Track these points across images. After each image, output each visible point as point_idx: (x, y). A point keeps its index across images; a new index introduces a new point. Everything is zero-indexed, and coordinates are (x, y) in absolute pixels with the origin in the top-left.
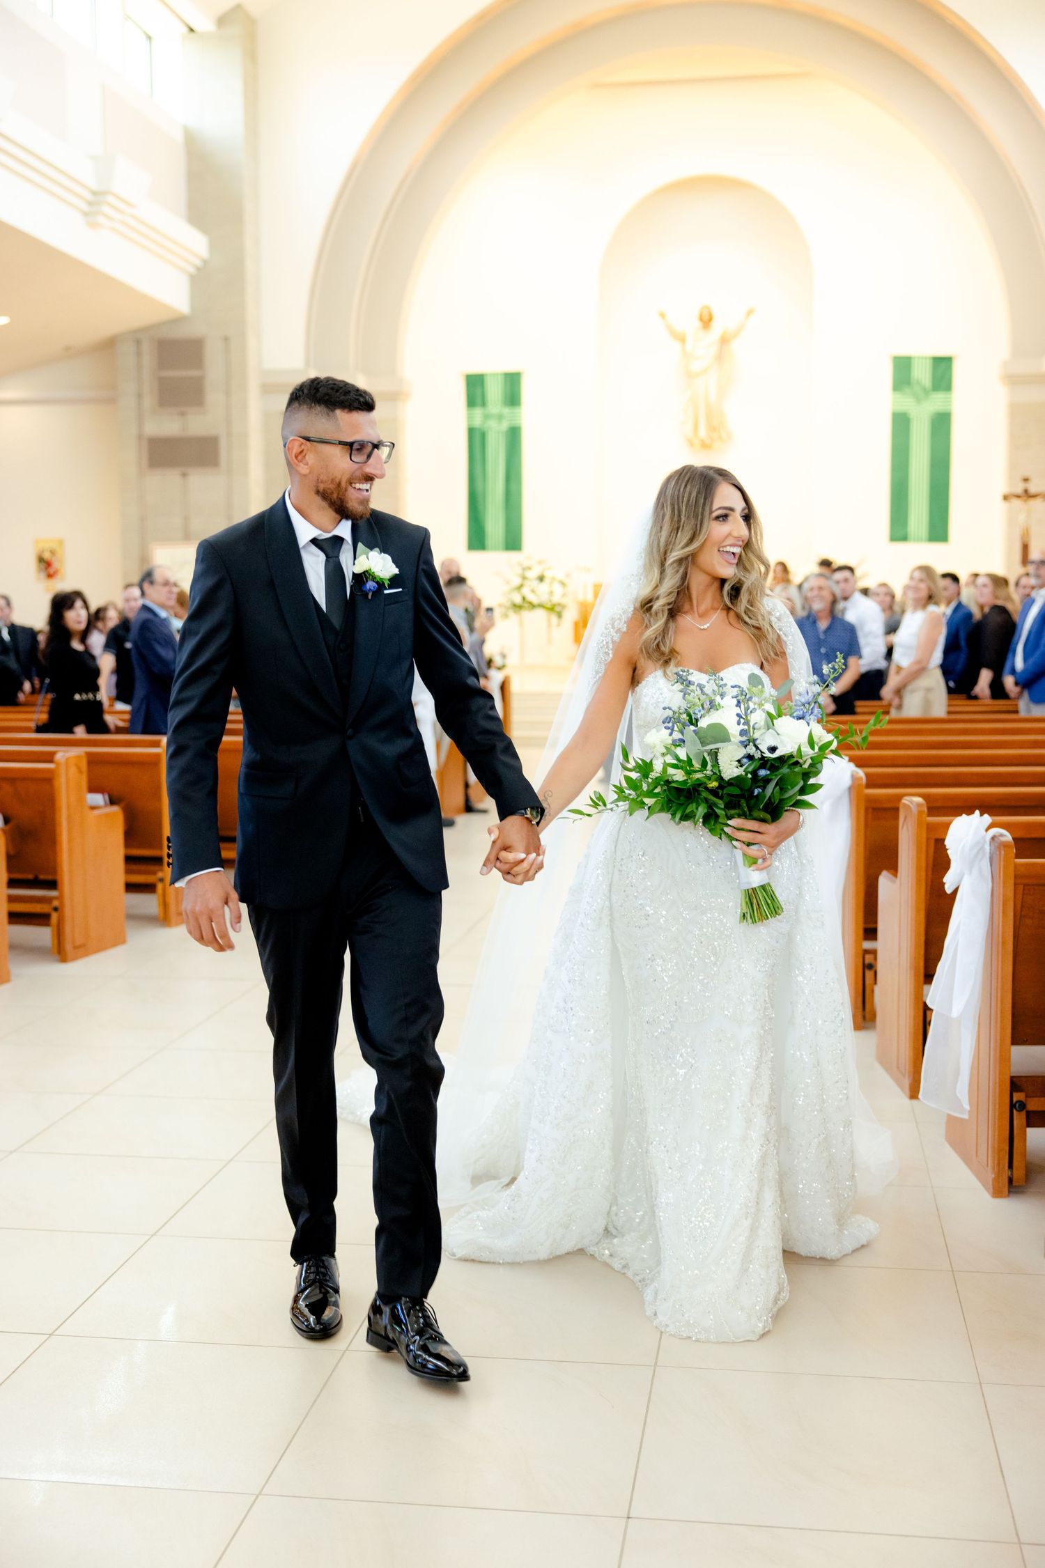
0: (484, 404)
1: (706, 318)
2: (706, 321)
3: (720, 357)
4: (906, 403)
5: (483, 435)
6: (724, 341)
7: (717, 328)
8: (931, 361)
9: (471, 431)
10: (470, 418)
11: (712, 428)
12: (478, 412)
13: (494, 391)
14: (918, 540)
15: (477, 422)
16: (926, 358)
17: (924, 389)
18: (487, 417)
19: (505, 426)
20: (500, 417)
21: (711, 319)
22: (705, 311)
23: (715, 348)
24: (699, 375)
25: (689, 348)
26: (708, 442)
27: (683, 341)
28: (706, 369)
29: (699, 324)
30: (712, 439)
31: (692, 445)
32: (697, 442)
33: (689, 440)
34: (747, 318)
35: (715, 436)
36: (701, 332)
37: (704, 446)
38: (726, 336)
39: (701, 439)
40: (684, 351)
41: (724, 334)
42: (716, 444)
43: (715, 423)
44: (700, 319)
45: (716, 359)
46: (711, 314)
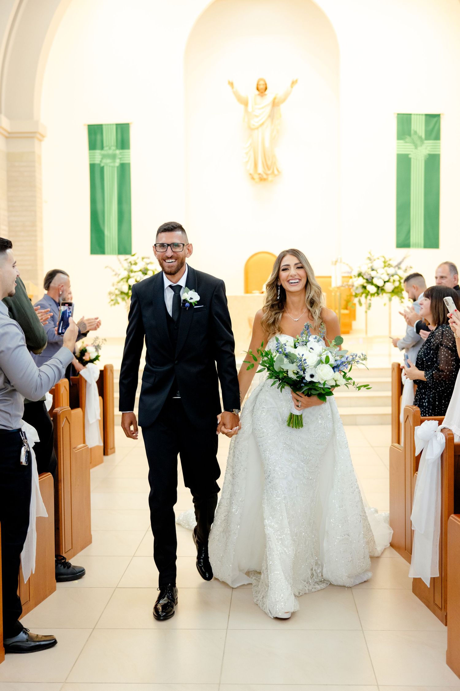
0: (102, 148)
1: (262, 87)
2: (262, 89)
3: (271, 116)
4: (407, 148)
5: (102, 169)
6: (275, 104)
7: (270, 95)
8: (424, 117)
9: (92, 167)
10: (91, 157)
11: (267, 166)
12: (98, 152)
13: (110, 138)
14: (417, 246)
15: (97, 161)
16: (422, 115)
17: (420, 138)
18: (104, 157)
19: (117, 163)
20: (114, 157)
21: (266, 89)
22: (262, 83)
23: (269, 109)
24: (257, 128)
25: (250, 109)
26: (265, 176)
27: (245, 103)
28: (263, 124)
29: (257, 92)
30: (267, 175)
31: (253, 178)
32: (256, 177)
33: (251, 174)
34: (292, 87)
35: (269, 172)
36: (259, 98)
37: (262, 179)
38: (276, 101)
39: (259, 174)
40: (246, 110)
41: (275, 99)
42: (270, 178)
43: (269, 163)
44: (258, 89)
45: (270, 116)
46: (266, 84)
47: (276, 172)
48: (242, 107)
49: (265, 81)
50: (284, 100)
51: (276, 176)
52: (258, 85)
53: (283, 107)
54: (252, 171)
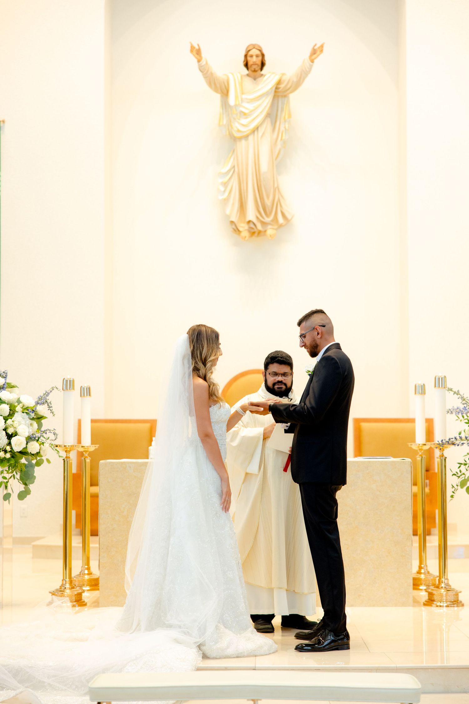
1: (254, 61)
2: (255, 65)
3: (272, 115)
6: (279, 92)
7: (270, 76)
11: (264, 208)
21: (263, 64)
22: (254, 52)
23: (267, 102)
24: (246, 137)
25: (232, 100)
26: (260, 227)
27: (224, 92)
28: (257, 128)
29: (245, 71)
30: (263, 223)
31: (237, 231)
32: (243, 227)
33: (232, 222)
34: (312, 61)
35: (268, 220)
36: (248, 82)
37: (254, 233)
38: (282, 86)
39: (249, 222)
40: (225, 104)
41: (279, 82)
42: (270, 231)
43: (268, 202)
44: (246, 65)
45: (268, 115)
46: (263, 55)
47: (281, 220)
48: (217, 97)
49: (260, 51)
50: (297, 85)
51: (281, 226)
52: (246, 56)
53: (294, 98)
54: (234, 219)
